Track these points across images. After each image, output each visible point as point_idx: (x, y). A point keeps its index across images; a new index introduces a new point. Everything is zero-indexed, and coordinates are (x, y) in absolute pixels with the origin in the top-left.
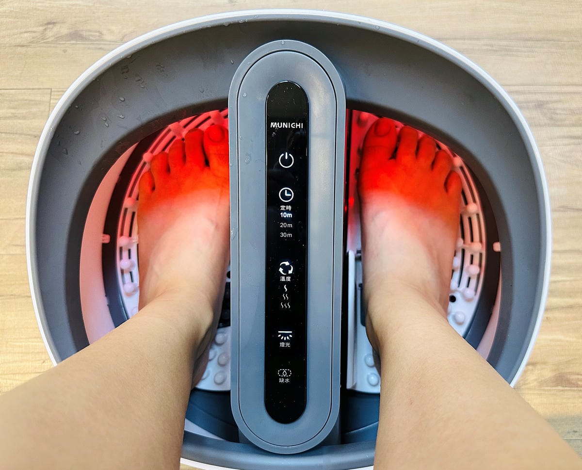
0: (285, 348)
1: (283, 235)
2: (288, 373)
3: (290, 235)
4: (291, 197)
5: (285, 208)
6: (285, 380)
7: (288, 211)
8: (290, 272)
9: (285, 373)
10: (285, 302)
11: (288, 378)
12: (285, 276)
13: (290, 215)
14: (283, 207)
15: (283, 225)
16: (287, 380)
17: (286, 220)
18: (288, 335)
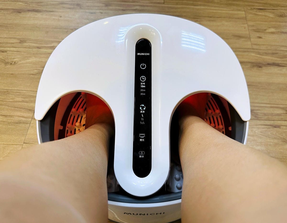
0: (142, 142)
1: (142, 94)
2: (143, 153)
3: (144, 94)
4: (144, 80)
5: (143, 84)
6: (142, 156)
7: (143, 85)
8: (144, 109)
9: (142, 153)
10: (142, 121)
11: (143, 155)
12: (142, 111)
13: (144, 86)
14: (142, 84)
15: (142, 90)
16: (143, 156)
17: (143, 88)
18: (143, 135)
